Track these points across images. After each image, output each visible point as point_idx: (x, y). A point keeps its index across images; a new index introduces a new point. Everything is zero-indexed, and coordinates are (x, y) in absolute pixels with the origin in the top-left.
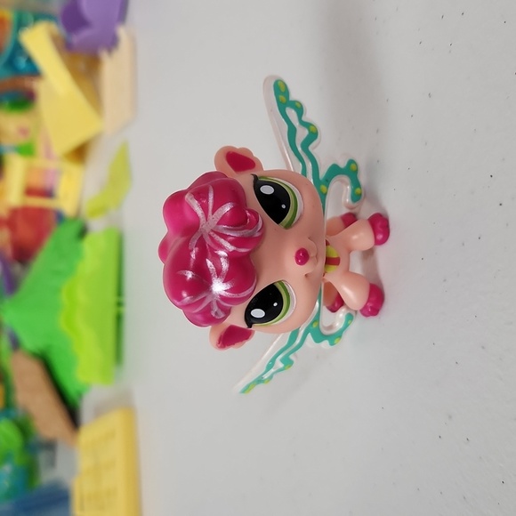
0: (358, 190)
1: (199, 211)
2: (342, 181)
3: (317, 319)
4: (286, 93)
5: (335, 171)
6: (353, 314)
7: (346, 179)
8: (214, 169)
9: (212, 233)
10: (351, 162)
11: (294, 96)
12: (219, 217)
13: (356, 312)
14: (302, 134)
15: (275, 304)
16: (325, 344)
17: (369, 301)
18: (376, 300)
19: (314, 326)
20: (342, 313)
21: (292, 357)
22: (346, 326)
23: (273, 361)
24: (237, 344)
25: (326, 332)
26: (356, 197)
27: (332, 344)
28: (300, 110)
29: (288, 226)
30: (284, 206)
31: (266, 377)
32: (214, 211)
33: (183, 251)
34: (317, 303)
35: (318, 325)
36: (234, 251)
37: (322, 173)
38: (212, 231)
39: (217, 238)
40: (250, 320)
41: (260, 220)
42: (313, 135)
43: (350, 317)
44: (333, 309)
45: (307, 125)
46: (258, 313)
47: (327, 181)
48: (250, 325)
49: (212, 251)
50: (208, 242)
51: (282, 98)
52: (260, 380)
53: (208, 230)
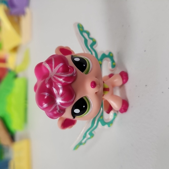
0: (114, 64)
1: (49, 68)
2: (107, 60)
3: (102, 115)
4: (82, 27)
5: (104, 56)
6: (116, 113)
7: (109, 59)
8: (55, 54)
9: (54, 76)
10: (110, 53)
11: (86, 28)
12: (57, 69)
13: (117, 111)
14: (90, 42)
15: (84, 106)
16: (106, 126)
17: (122, 106)
18: (125, 106)
19: (101, 118)
20: (112, 113)
21: (93, 132)
22: (114, 118)
23: (86, 134)
24: (69, 127)
25: (106, 121)
26: (114, 66)
27: (109, 126)
28: (88, 34)
29: (87, 73)
30: (84, 65)
31: (83, 141)
32: (55, 67)
33: (43, 85)
34: (102, 109)
35: (103, 118)
36: (64, 83)
37: (99, 57)
38: (55, 75)
39: (57, 78)
40: (74, 115)
41: (75, 70)
42: (94, 43)
43: (115, 115)
44: (108, 112)
45: (92, 39)
46: (77, 111)
47: (102, 59)
48: (74, 117)
49: (55, 83)
50: (53, 80)
51: (81, 29)
52: (81, 144)
53: (53, 75)
